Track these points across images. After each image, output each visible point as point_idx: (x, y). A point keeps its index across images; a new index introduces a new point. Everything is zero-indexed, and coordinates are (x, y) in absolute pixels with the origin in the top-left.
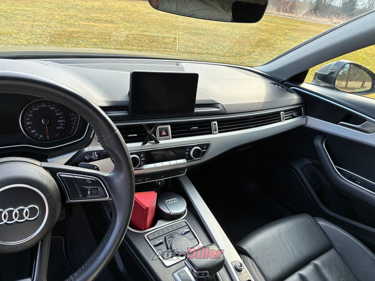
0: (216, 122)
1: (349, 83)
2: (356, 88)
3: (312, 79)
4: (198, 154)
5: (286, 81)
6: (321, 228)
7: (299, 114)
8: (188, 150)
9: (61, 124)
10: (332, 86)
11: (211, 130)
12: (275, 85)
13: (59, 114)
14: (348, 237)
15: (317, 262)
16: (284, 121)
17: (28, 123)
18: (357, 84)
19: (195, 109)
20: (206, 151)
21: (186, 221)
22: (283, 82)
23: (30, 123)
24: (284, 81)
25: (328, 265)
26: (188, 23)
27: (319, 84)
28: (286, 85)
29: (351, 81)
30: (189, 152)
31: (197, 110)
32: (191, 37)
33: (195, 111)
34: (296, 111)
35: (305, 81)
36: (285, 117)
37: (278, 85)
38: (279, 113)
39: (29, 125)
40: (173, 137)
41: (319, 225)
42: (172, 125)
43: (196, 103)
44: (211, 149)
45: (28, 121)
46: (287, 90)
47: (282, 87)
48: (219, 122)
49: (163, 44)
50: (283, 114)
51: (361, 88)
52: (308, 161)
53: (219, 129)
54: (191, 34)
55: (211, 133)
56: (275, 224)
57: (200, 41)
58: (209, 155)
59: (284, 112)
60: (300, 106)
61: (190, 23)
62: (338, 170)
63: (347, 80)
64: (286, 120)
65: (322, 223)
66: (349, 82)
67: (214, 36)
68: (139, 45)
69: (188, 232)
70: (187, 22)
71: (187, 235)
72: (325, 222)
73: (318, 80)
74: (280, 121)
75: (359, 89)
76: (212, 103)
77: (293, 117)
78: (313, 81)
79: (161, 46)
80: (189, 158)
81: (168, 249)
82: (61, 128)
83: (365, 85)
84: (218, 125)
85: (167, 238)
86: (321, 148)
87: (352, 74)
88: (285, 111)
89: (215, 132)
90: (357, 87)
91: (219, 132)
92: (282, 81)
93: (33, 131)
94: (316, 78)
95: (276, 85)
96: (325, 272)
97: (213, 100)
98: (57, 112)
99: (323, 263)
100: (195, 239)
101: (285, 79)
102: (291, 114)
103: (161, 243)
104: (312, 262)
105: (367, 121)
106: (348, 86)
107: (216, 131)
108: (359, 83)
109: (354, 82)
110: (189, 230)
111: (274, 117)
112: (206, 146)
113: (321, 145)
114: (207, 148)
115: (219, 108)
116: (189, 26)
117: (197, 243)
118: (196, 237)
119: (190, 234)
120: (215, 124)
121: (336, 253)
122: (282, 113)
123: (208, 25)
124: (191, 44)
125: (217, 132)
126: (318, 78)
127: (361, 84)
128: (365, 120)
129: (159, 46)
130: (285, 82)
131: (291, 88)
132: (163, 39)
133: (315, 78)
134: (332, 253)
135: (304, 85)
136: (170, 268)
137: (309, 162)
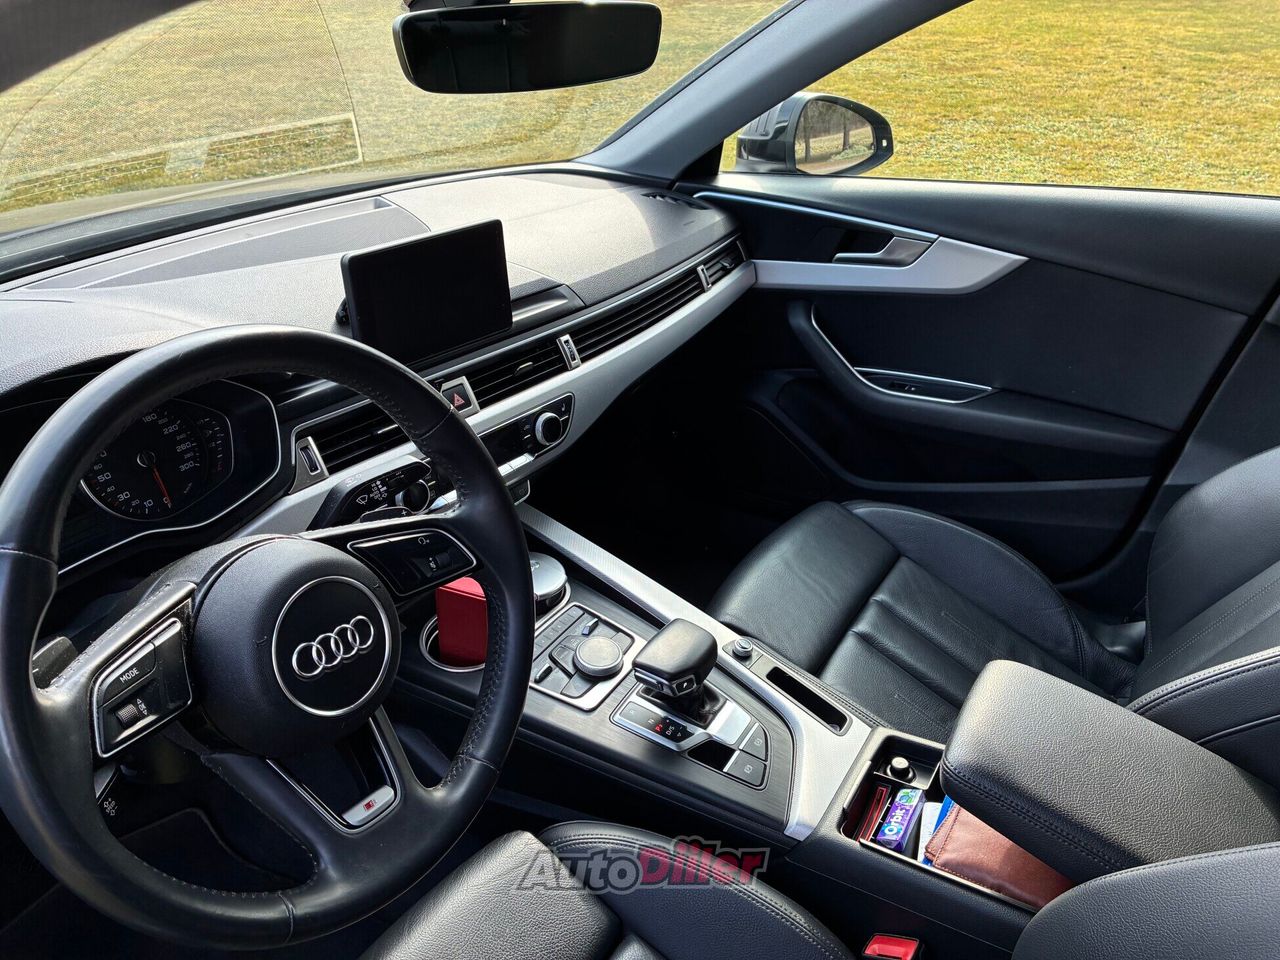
0: (567, 337)
1: (813, 142)
2: (832, 154)
3: (735, 158)
4: (553, 429)
5: (679, 179)
6: (864, 521)
7: (737, 262)
8: (527, 427)
9: (189, 455)
10: (789, 166)
11: (561, 359)
12: (655, 197)
13: (172, 429)
14: (925, 521)
15: (880, 596)
16: (710, 289)
17: (101, 478)
18: (833, 140)
19: (513, 314)
20: (568, 419)
21: (574, 603)
22: (670, 186)
23: (108, 476)
24: (673, 182)
25: (905, 593)
26: (195, 25)
27: (754, 169)
28: (680, 190)
29: (815, 137)
30: (533, 430)
31: (518, 316)
32: (230, 78)
33: (514, 319)
34: (727, 255)
35: (722, 167)
36: (710, 276)
37: (663, 197)
38: (693, 271)
39: (107, 483)
40: (483, 405)
41: (857, 517)
42: (468, 372)
43: (513, 296)
44: (577, 406)
45: (101, 472)
46: (691, 205)
47: (675, 200)
48: (575, 332)
49: (140, 125)
50: (702, 270)
51: (843, 150)
52: (783, 377)
53: (580, 352)
54: (224, 65)
55: (564, 369)
56: (767, 548)
57: (271, 87)
58: (578, 425)
59: (705, 265)
60: (731, 242)
61: (201, 24)
62: (863, 374)
63: (805, 136)
64: (713, 283)
65: (862, 510)
66: (811, 140)
67: (312, 56)
68: (47, 147)
69: (595, 626)
70: (188, 23)
71: (596, 632)
72: (869, 504)
73: (750, 158)
74: (703, 291)
75: (839, 153)
76: (544, 287)
77: (726, 272)
78: (737, 162)
79: (135, 136)
80: (534, 448)
81: (570, 676)
82: (190, 465)
83: (852, 140)
84: (576, 344)
85: (555, 655)
86: (811, 333)
87: (812, 117)
88: (705, 262)
89: (573, 363)
90: (835, 150)
91: (584, 360)
92: (668, 182)
93: (122, 497)
94: (745, 155)
95: (658, 198)
96: (903, 610)
97: (543, 280)
98: (166, 425)
99: (893, 594)
100: (620, 633)
101: (672, 176)
102: (719, 266)
103: (549, 671)
104: (871, 601)
105: (893, 236)
106: (813, 153)
107: (574, 359)
108: (836, 136)
109: (823, 138)
110: (596, 620)
111: (687, 286)
112: (563, 405)
113: (807, 324)
114: (568, 411)
115: (562, 297)
116: (201, 36)
117: (629, 640)
118: (618, 630)
119: (601, 628)
120: (567, 342)
121: (912, 564)
122: (699, 269)
123: (271, 20)
124: (244, 106)
125: (578, 360)
126: (751, 153)
127: (840, 138)
128: (889, 235)
129: (129, 135)
130: (677, 184)
131: (695, 196)
132: (127, 105)
133: (740, 155)
134: (903, 565)
135: (724, 180)
136: (596, 712)
137: (787, 378)
